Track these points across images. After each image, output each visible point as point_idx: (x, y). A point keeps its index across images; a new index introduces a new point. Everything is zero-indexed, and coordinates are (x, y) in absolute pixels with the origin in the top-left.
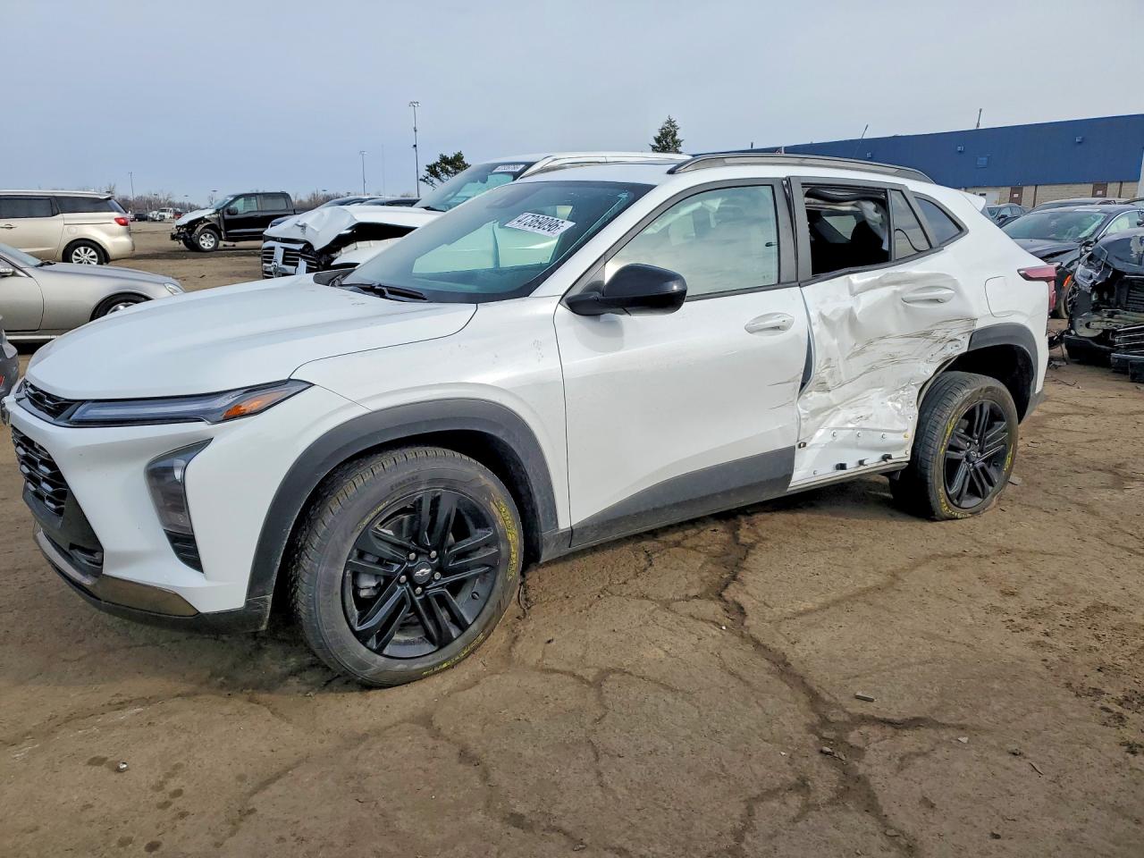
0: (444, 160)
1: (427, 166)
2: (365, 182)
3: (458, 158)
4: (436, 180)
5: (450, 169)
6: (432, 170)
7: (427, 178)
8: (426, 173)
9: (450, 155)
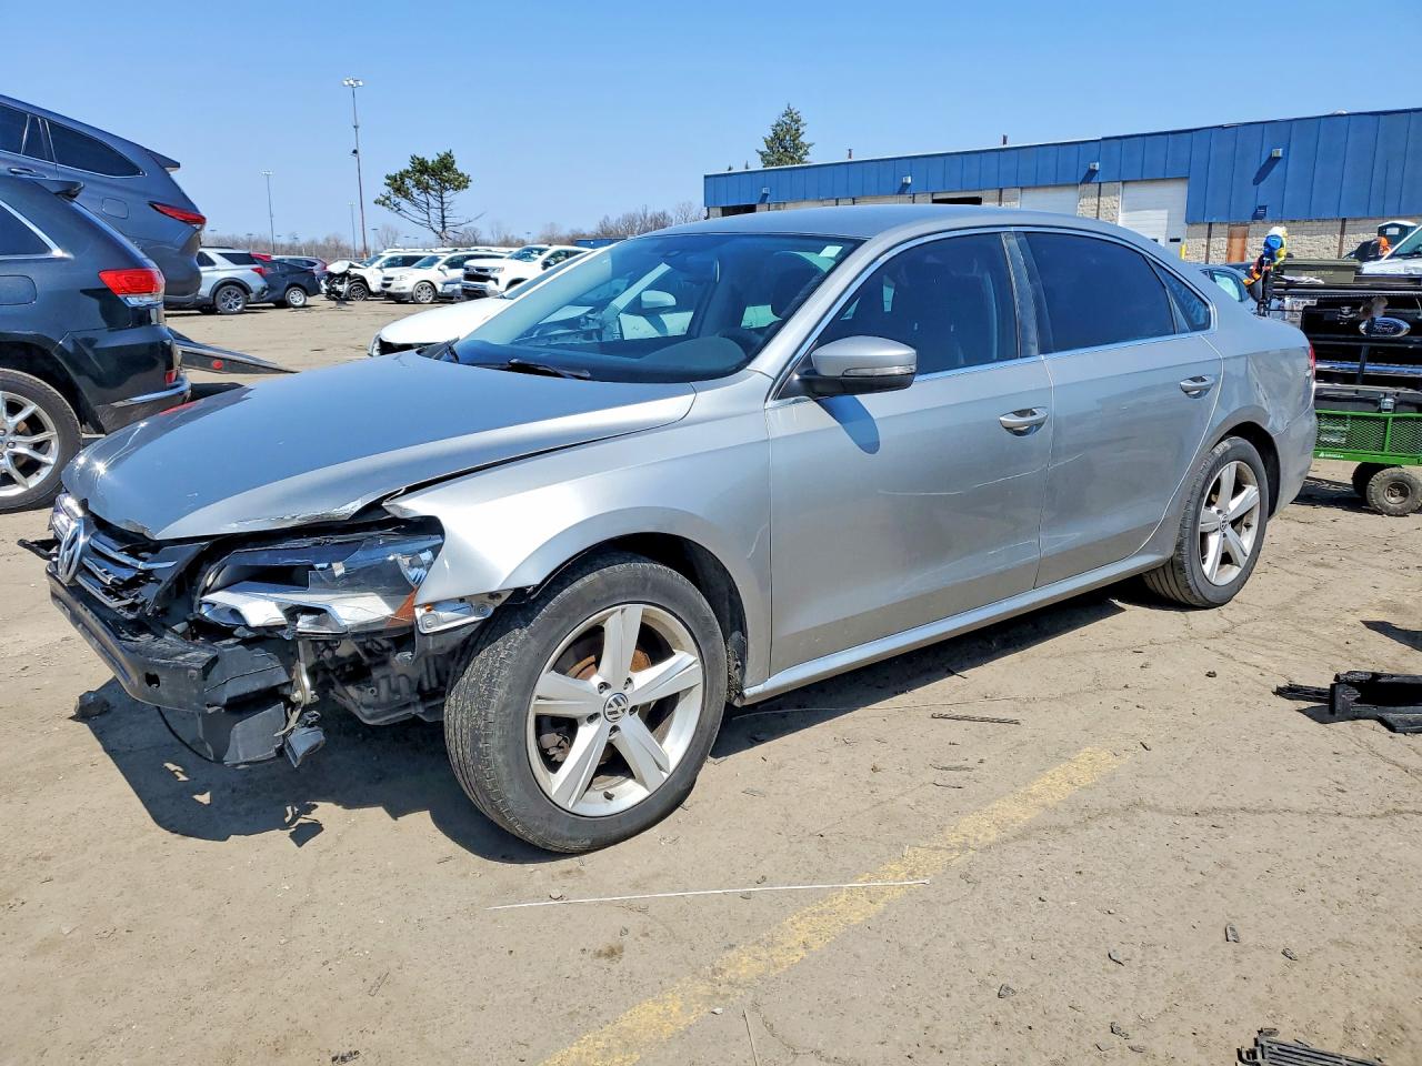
0: (421, 167)
1: (388, 177)
2: (271, 216)
3: (446, 163)
4: (404, 204)
5: (432, 183)
6: (397, 184)
7: (388, 198)
8: (386, 190)
9: (431, 158)
